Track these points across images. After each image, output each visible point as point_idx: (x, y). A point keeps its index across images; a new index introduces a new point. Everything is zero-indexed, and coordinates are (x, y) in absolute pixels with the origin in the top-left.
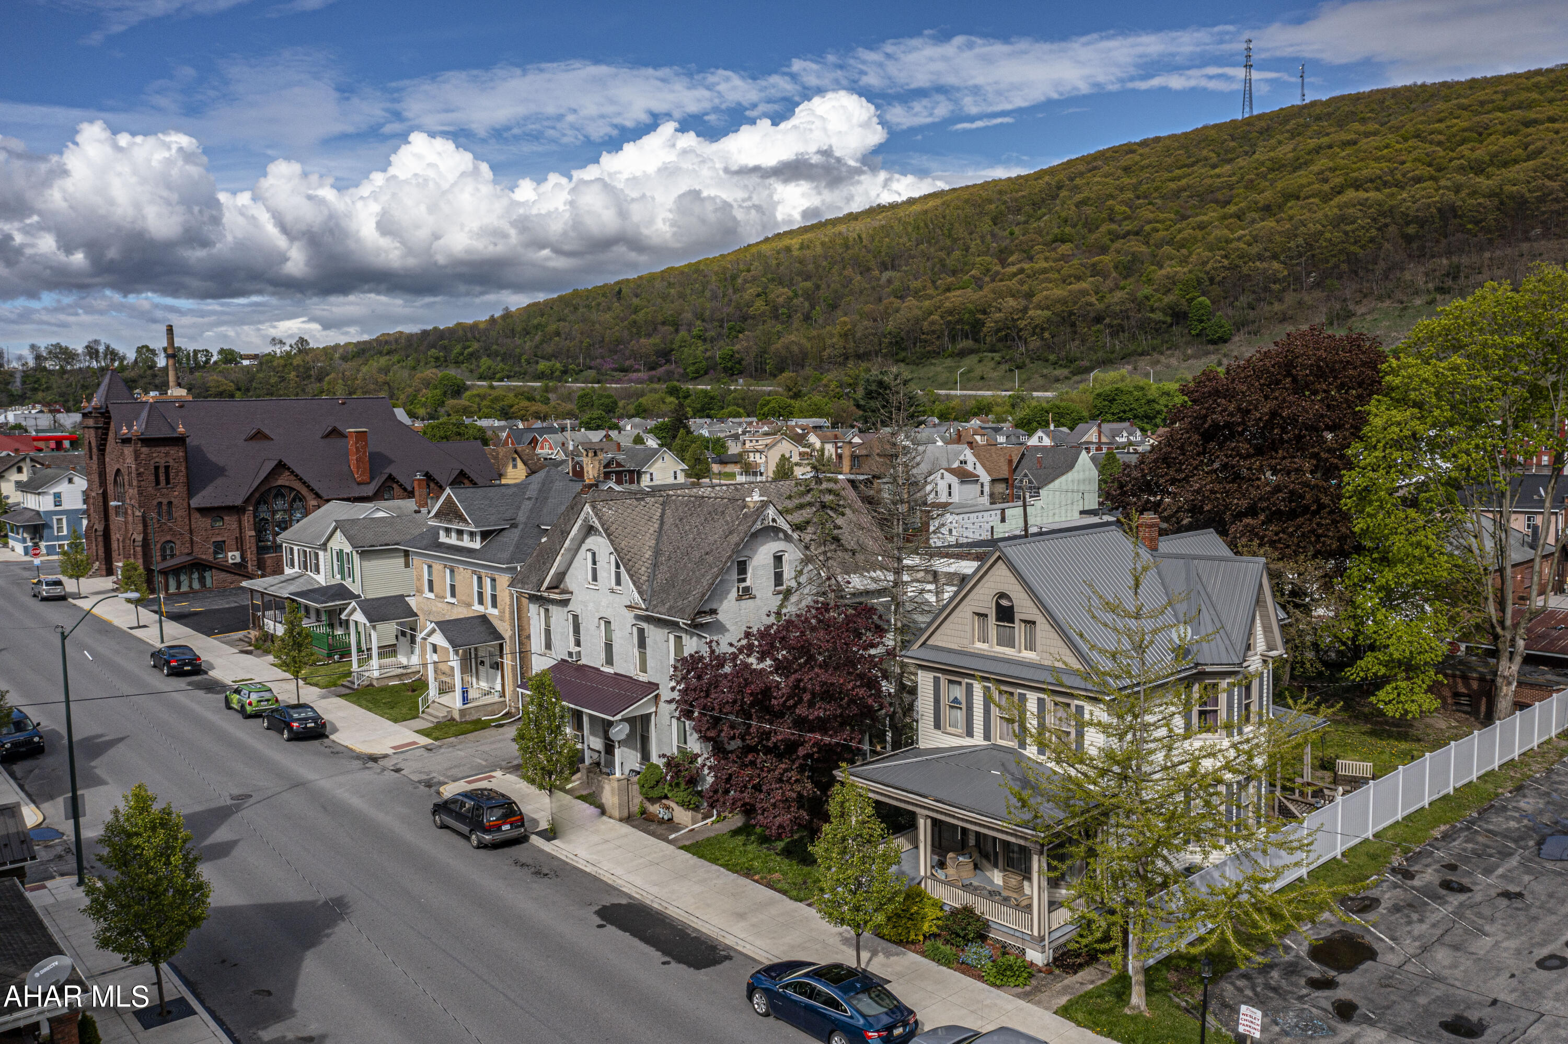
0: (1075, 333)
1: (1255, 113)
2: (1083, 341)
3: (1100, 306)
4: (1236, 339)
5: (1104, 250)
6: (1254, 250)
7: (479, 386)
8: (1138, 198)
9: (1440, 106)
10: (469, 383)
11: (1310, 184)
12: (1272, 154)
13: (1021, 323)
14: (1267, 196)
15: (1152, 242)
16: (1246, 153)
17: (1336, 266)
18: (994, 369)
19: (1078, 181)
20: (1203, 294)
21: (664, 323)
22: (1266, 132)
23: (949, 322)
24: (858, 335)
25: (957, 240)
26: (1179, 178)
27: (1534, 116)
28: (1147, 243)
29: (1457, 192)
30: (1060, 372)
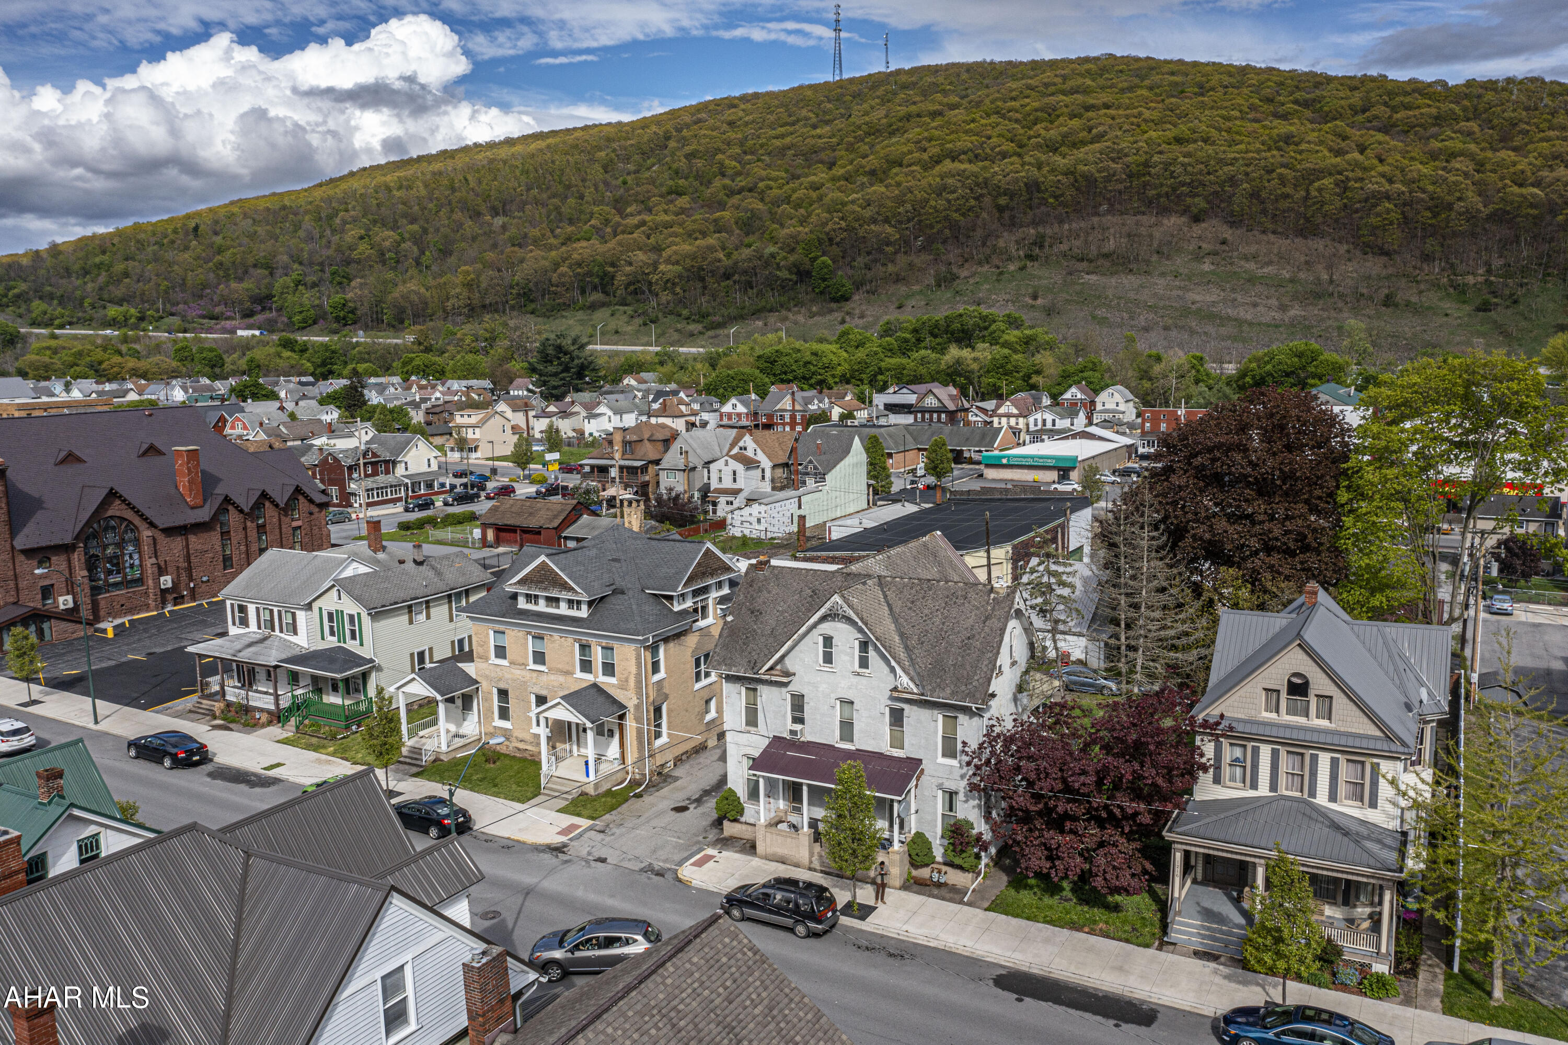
0: (705, 288)
1: (846, 76)
2: (714, 296)
3: (726, 262)
4: (856, 297)
5: (722, 206)
6: (868, 213)
7: (38, 335)
8: (745, 153)
9: (1011, 85)
10: (22, 330)
11: (910, 152)
12: (867, 118)
13: (653, 278)
14: (872, 162)
15: (767, 200)
16: (842, 116)
17: (940, 232)
18: (628, 323)
19: (685, 132)
20: (824, 254)
21: (255, 266)
22: (858, 96)
23: (578, 274)
24: (483, 285)
25: (569, 187)
26: (782, 136)
27: (1092, 101)
28: (762, 200)
29: (1039, 168)
30: (694, 327)
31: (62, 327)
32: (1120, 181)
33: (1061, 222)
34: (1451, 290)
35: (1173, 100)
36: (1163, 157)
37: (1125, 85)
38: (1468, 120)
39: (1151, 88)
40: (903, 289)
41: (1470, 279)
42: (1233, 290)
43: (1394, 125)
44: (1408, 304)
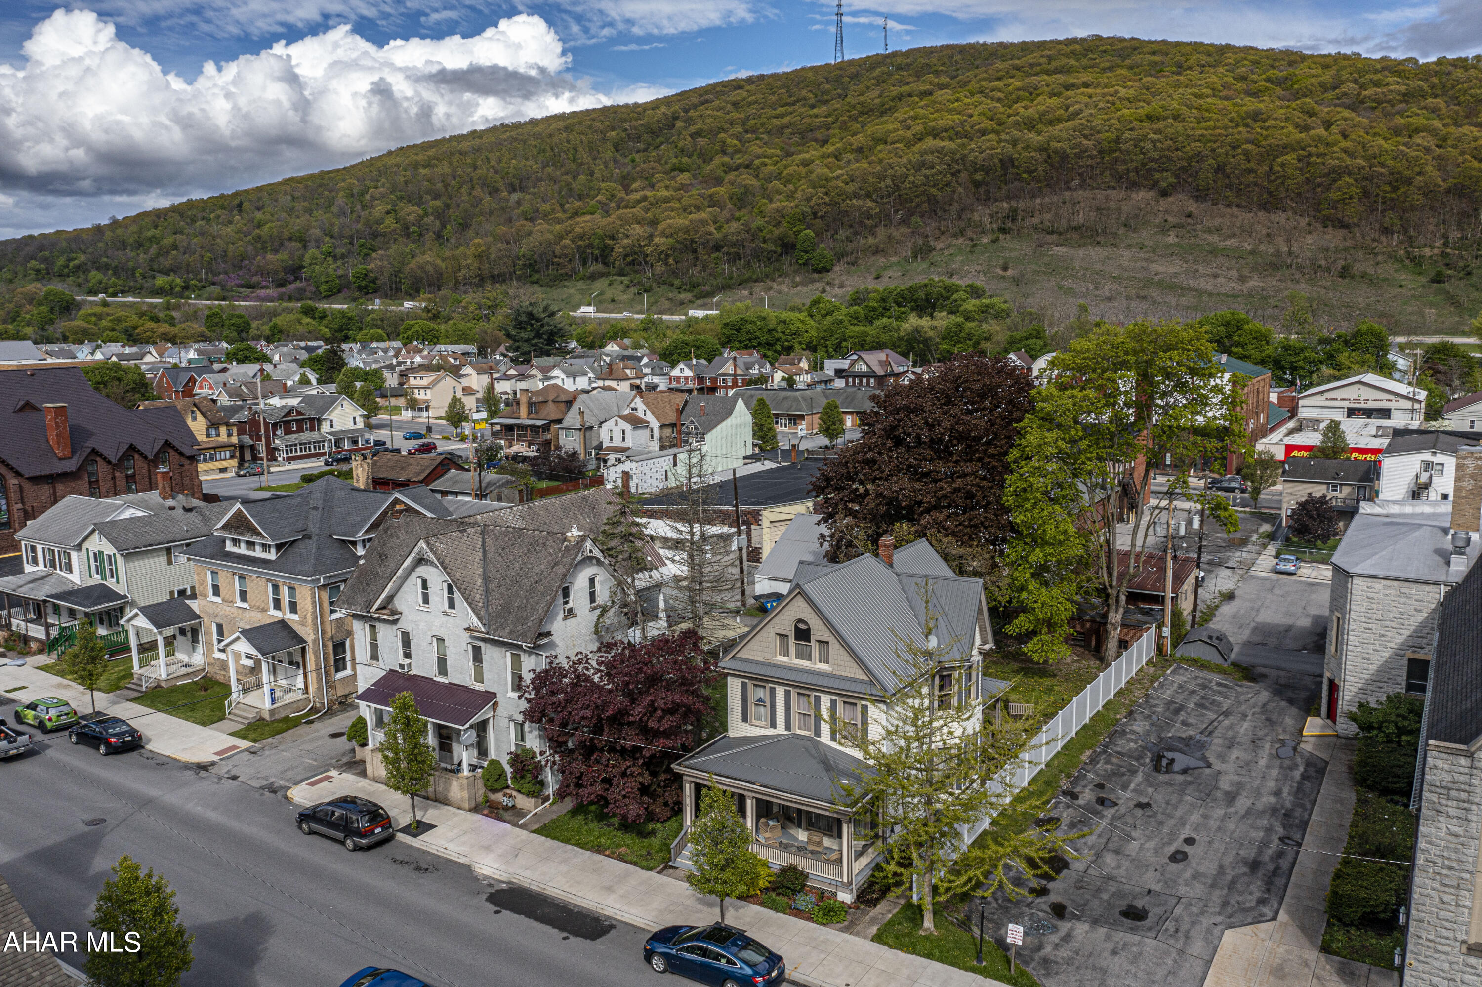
0: (697, 259)
1: (846, 58)
2: (704, 267)
3: (718, 235)
4: (837, 268)
5: (719, 182)
6: (850, 188)
7: (91, 302)
8: (747, 132)
9: (999, 65)
10: (78, 298)
11: (895, 130)
12: (862, 99)
13: (648, 250)
14: (859, 140)
15: (761, 176)
16: (840, 96)
17: (919, 205)
18: (624, 292)
19: (692, 113)
20: (808, 227)
21: (290, 239)
22: (854, 77)
23: (580, 247)
24: (493, 256)
25: (582, 164)
26: (782, 116)
27: (1072, 81)
28: (757, 176)
29: (1014, 146)
30: (685, 296)
31: (114, 295)
32: (1091, 157)
33: (1033, 197)
34: (1408, 262)
35: (1149, 79)
36: (1134, 134)
37: (1107, 64)
38: (1436, 96)
39: (1131, 68)
40: (881, 261)
41: (1427, 252)
42: (1196, 262)
43: (1362, 102)
44: (1364, 275)
